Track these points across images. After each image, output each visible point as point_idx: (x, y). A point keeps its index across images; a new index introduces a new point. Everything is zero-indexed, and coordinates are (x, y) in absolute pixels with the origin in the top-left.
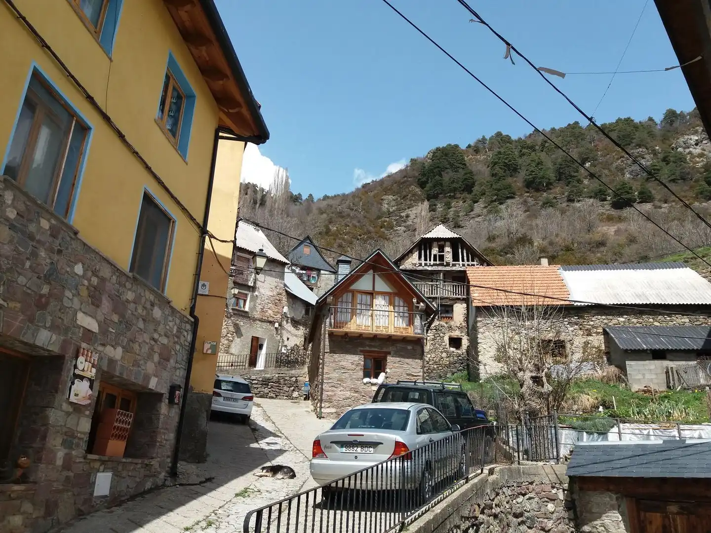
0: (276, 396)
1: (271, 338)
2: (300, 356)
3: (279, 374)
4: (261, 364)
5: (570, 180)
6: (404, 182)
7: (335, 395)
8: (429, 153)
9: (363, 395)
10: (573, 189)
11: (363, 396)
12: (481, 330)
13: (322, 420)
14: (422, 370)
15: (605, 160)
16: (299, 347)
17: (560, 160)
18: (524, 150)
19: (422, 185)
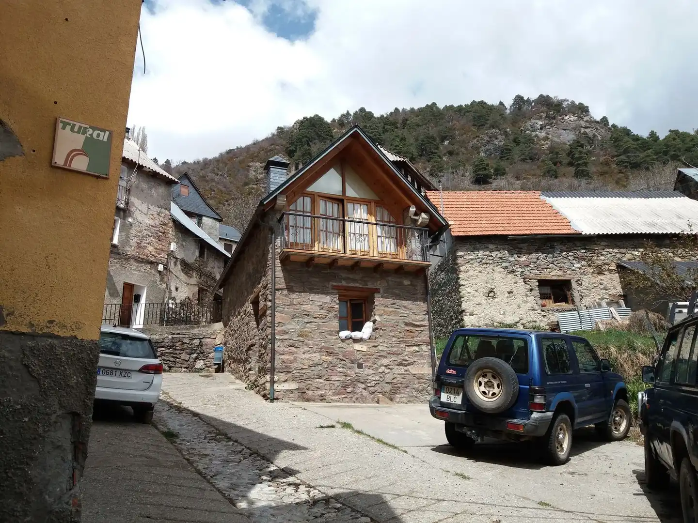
0: (170, 367)
1: (153, 286)
2: (193, 314)
3: (174, 334)
4: (138, 321)
5: (431, 156)
6: (271, 150)
7: (295, 359)
8: (295, 123)
9: (341, 358)
10: (435, 164)
11: (342, 360)
12: (462, 269)
13: (276, 404)
14: (427, 317)
15: (462, 139)
16: (191, 301)
17: (422, 137)
18: (387, 127)
19: (290, 153)
